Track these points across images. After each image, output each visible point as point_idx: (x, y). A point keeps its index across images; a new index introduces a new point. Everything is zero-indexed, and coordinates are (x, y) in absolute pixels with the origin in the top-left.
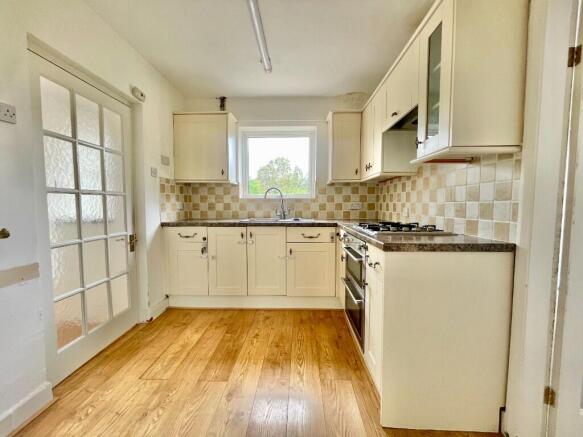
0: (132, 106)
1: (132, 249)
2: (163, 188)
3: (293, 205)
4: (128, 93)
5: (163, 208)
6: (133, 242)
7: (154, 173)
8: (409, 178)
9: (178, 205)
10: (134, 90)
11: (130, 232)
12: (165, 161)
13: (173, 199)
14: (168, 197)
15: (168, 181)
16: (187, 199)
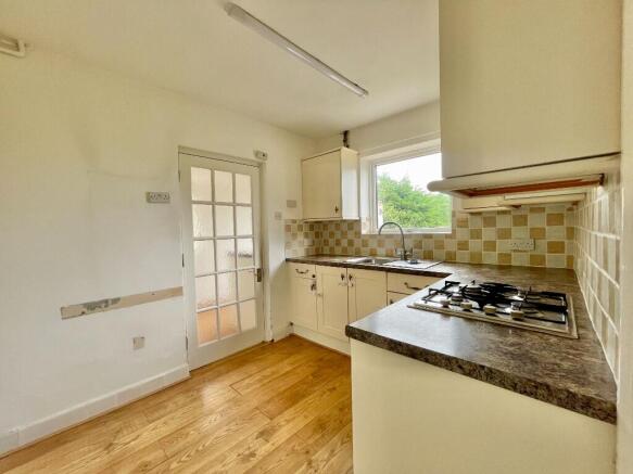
0: (260, 166)
1: (259, 280)
2: (288, 228)
3: (420, 242)
4: (253, 157)
5: (288, 245)
6: (260, 275)
7: (278, 216)
9: (307, 242)
10: (257, 154)
11: (257, 266)
12: (291, 204)
13: (301, 237)
14: (294, 236)
15: (294, 222)
16: (317, 235)
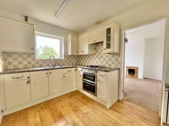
8: (91, 55)
